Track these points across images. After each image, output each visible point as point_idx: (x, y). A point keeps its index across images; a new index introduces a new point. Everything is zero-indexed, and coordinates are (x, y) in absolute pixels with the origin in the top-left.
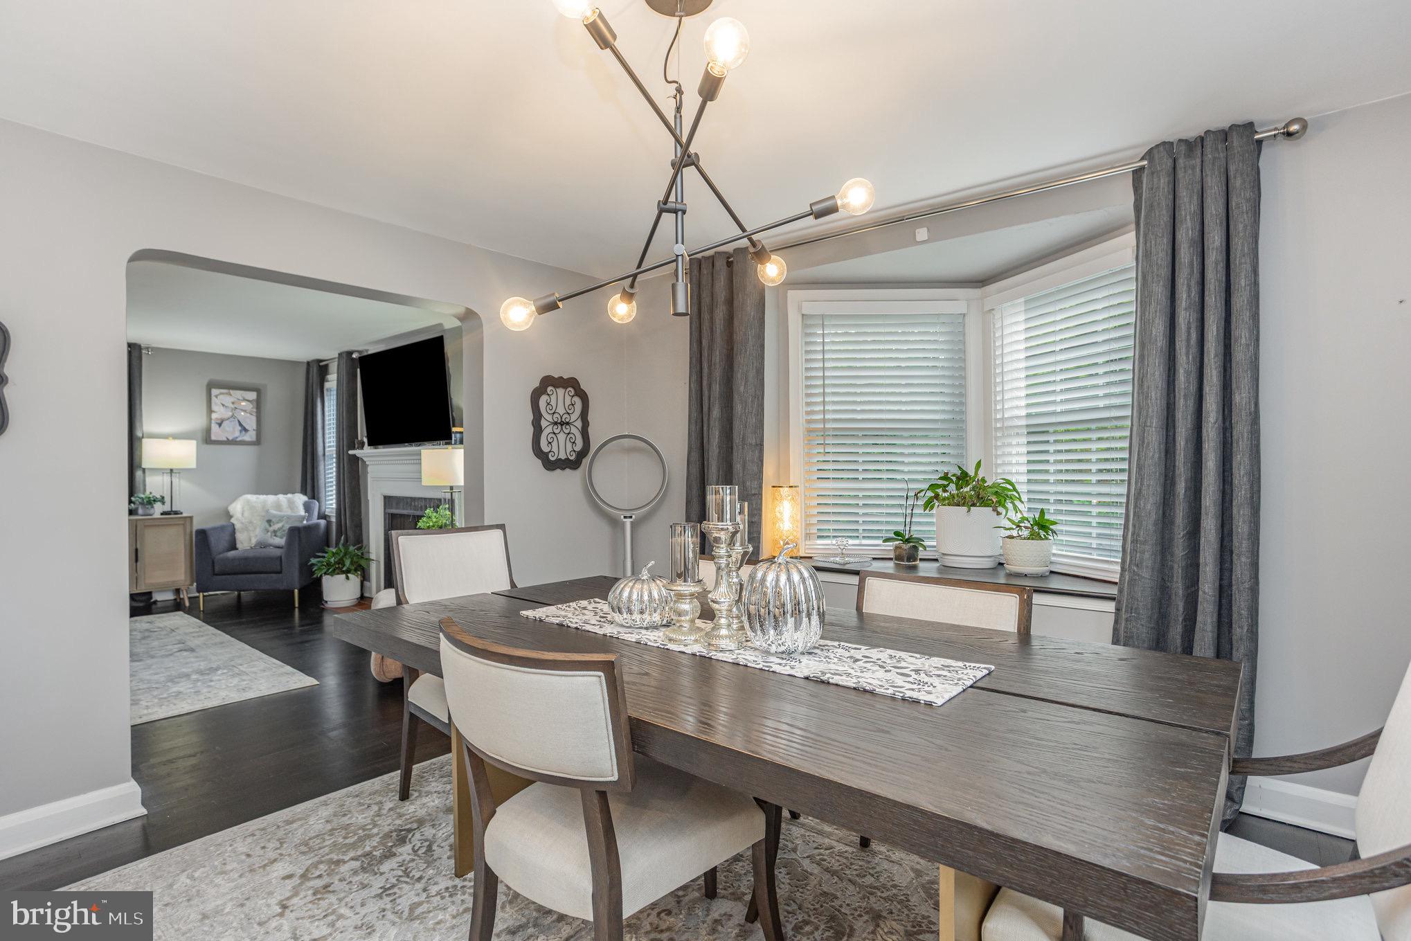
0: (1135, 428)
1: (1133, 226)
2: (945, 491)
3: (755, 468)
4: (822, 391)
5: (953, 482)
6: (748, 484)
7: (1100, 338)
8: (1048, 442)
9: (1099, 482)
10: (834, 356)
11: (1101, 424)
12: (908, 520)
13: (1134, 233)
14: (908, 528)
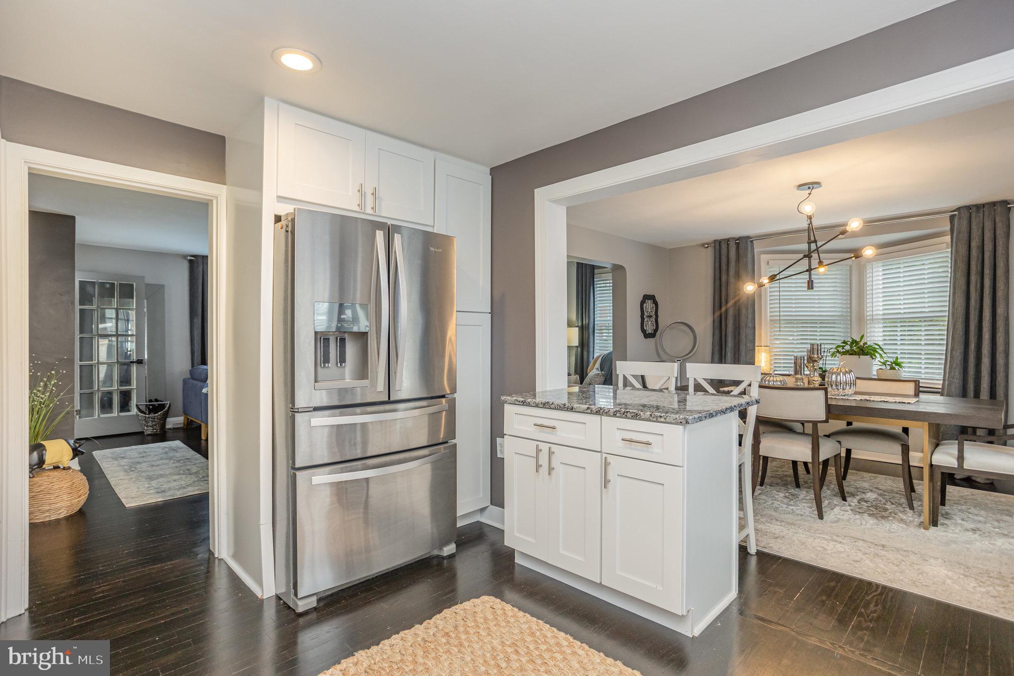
0: (950, 322)
1: (949, 233)
2: (843, 349)
3: (751, 338)
4: (778, 310)
5: (848, 344)
6: (748, 345)
7: (926, 281)
8: (897, 326)
9: (926, 344)
10: (784, 297)
11: (929, 320)
12: (824, 362)
13: (949, 237)
14: (824, 366)
